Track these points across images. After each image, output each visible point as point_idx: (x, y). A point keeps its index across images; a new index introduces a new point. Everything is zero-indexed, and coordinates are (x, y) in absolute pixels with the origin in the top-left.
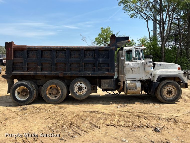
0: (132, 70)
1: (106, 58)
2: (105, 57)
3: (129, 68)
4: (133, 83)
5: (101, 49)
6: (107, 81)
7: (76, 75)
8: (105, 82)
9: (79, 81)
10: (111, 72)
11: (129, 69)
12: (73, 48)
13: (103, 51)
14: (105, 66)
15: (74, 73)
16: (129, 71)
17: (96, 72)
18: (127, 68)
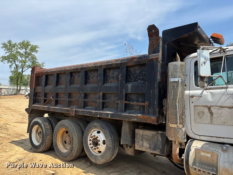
0: (212, 114)
1: (142, 81)
2: (140, 79)
3: (203, 107)
4: (208, 153)
5: (130, 63)
6: (148, 134)
7: (89, 114)
8: (143, 135)
9: (95, 127)
10: (149, 114)
11: (201, 109)
12: (89, 66)
13: (137, 67)
14: (140, 99)
15: (91, 111)
16: (201, 115)
17: (120, 112)
18: (195, 106)
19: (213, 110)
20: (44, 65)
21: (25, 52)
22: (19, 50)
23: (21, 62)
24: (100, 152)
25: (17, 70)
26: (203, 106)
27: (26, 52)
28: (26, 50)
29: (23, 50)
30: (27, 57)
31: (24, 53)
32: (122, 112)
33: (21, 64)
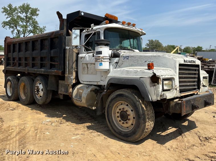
0: (88, 68)
4: (81, 90)
5: (52, 36)
8: (62, 84)
9: (39, 80)
16: (84, 69)
18: (82, 64)
19: (89, 66)
20: (45, 29)
21: (25, 16)
22: (19, 14)
23: (22, 27)
24: (41, 96)
25: (19, 36)
26: (85, 64)
27: (27, 16)
28: (26, 14)
29: (23, 14)
30: (28, 21)
31: (25, 18)
32: (49, 69)
33: (23, 29)
